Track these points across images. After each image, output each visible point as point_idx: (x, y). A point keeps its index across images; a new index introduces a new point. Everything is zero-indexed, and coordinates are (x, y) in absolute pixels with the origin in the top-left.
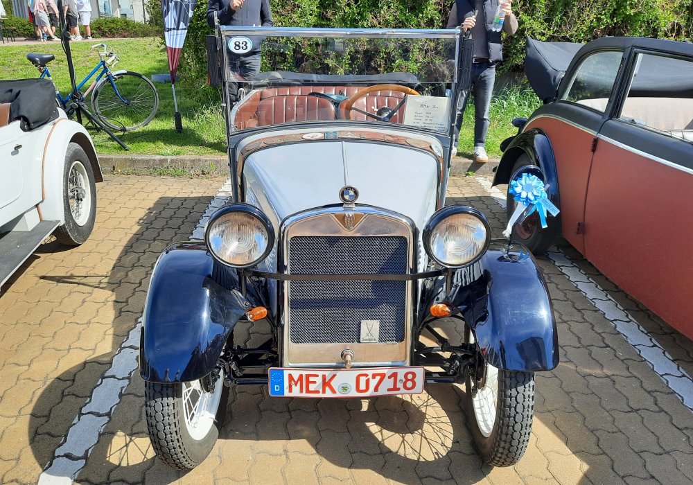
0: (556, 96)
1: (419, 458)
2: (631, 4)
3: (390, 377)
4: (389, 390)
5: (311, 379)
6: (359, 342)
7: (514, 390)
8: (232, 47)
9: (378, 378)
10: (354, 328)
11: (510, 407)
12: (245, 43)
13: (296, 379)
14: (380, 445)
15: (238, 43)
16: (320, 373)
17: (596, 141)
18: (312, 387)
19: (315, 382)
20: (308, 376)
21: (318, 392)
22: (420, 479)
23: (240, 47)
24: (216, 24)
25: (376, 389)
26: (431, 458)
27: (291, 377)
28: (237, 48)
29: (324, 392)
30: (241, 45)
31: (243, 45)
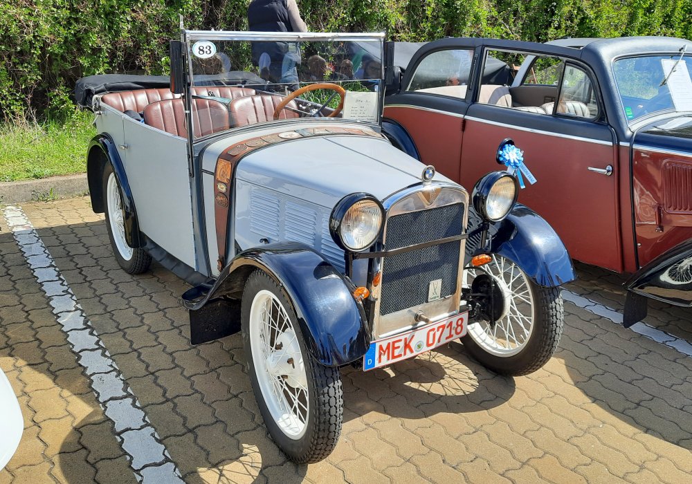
0: (400, 88)
1: (464, 393)
2: (366, 4)
3: (448, 327)
4: (447, 338)
5: (396, 345)
6: (427, 302)
7: (553, 302)
8: (196, 51)
9: (441, 329)
10: (424, 290)
11: (552, 316)
12: (208, 48)
13: (384, 348)
14: (429, 394)
15: (201, 48)
16: (403, 338)
17: (464, 121)
18: (397, 352)
19: (398, 347)
20: (394, 343)
21: (400, 355)
22: (478, 405)
23: (203, 51)
24: (182, 27)
25: (439, 341)
26: (472, 390)
27: (381, 347)
28: (201, 52)
29: (405, 354)
30: (205, 50)
31: (207, 50)
